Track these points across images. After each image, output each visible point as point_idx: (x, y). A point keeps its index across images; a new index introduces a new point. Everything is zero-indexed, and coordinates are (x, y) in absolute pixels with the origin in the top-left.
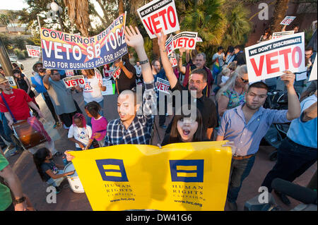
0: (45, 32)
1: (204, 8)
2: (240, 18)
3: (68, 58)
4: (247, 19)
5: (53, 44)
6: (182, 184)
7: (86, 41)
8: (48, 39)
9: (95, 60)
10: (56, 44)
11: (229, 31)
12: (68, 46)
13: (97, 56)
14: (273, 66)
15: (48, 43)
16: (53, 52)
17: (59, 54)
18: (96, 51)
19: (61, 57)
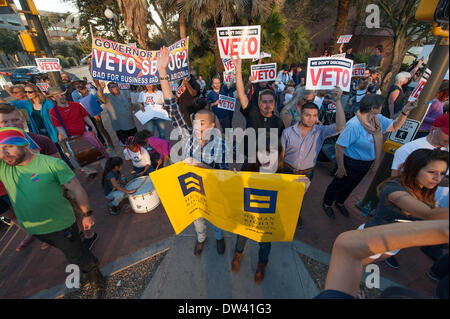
0: (98, 42)
1: (267, 26)
2: (302, 38)
3: (120, 70)
4: (308, 38)
5: (105, 55)
6: (256, 215)
7: (143, 54)
8: (100, 49)
9: (149, 76)
10: (108, 55)
11: (291, 50)
12: (121, 58)
13: (153, 73)
14: (327, 80)
15: (99, 53)
16: (104, 63)
17: (111, 64)
18: (152, 67)
19: (113, 69)
